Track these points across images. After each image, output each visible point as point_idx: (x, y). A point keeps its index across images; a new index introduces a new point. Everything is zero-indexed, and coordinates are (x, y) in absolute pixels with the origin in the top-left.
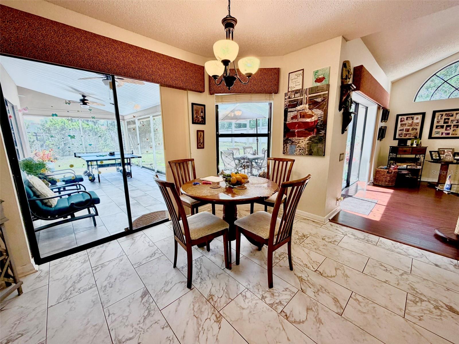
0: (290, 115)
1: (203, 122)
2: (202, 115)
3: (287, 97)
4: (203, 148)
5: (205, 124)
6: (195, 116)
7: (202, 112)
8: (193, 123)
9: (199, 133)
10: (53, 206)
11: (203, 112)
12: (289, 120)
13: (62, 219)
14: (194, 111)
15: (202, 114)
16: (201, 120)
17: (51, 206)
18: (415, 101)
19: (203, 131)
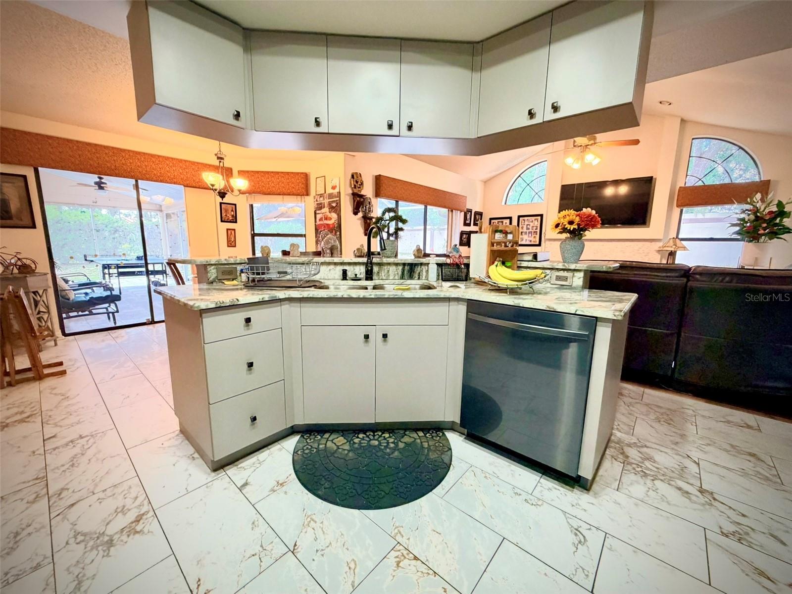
0: (318, 217)
1: (235, 221)
2: (232, 214)
3: (315, 200)
4: (235, 246)
5: (236, 222)
6: (224, 215)
7: (232, 211)
8: (222, 221)
9: (229, 232)
10: (71, 299)
11: (234, 210)
12: (318, 222)
13: (80, 313)
14: (223, 210)
15: (232, 212)
16: (231, 218)
17: (69, 299)
18: (506, 204)
19: (234, 230)
